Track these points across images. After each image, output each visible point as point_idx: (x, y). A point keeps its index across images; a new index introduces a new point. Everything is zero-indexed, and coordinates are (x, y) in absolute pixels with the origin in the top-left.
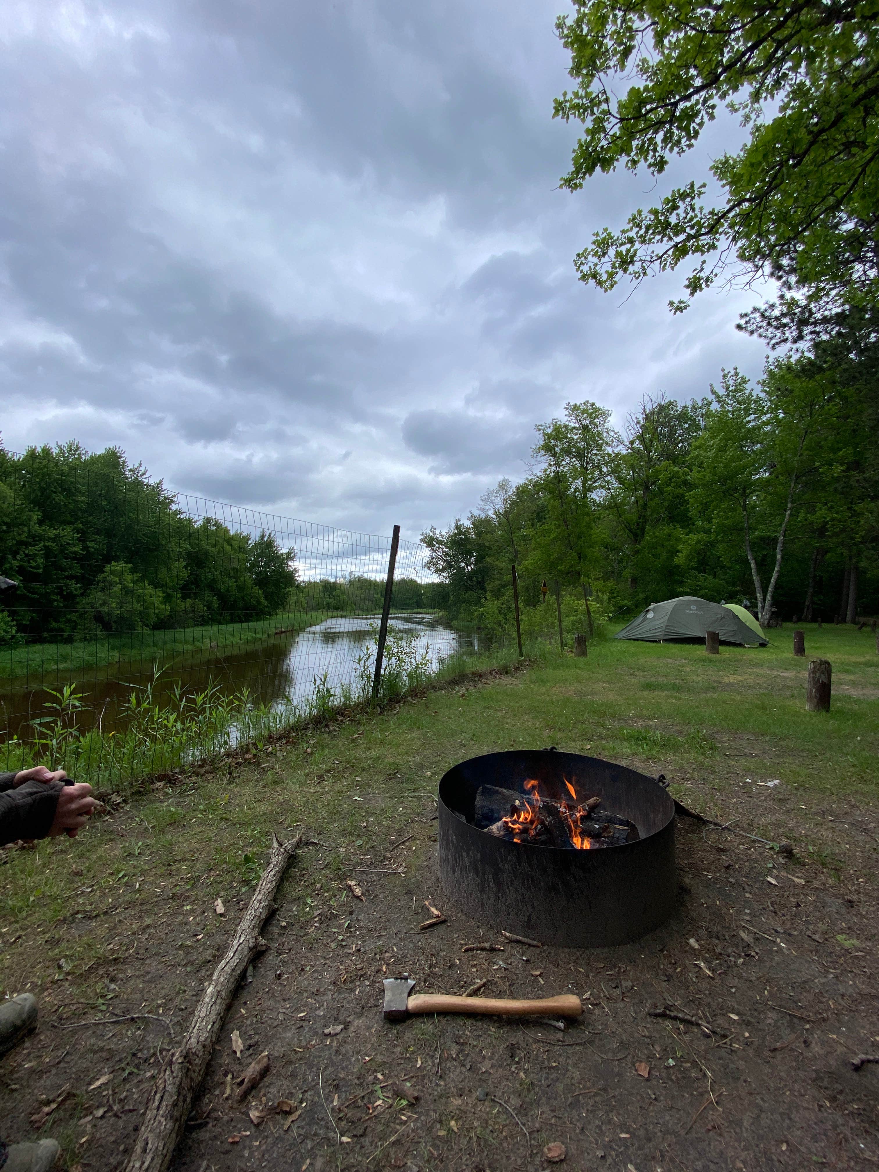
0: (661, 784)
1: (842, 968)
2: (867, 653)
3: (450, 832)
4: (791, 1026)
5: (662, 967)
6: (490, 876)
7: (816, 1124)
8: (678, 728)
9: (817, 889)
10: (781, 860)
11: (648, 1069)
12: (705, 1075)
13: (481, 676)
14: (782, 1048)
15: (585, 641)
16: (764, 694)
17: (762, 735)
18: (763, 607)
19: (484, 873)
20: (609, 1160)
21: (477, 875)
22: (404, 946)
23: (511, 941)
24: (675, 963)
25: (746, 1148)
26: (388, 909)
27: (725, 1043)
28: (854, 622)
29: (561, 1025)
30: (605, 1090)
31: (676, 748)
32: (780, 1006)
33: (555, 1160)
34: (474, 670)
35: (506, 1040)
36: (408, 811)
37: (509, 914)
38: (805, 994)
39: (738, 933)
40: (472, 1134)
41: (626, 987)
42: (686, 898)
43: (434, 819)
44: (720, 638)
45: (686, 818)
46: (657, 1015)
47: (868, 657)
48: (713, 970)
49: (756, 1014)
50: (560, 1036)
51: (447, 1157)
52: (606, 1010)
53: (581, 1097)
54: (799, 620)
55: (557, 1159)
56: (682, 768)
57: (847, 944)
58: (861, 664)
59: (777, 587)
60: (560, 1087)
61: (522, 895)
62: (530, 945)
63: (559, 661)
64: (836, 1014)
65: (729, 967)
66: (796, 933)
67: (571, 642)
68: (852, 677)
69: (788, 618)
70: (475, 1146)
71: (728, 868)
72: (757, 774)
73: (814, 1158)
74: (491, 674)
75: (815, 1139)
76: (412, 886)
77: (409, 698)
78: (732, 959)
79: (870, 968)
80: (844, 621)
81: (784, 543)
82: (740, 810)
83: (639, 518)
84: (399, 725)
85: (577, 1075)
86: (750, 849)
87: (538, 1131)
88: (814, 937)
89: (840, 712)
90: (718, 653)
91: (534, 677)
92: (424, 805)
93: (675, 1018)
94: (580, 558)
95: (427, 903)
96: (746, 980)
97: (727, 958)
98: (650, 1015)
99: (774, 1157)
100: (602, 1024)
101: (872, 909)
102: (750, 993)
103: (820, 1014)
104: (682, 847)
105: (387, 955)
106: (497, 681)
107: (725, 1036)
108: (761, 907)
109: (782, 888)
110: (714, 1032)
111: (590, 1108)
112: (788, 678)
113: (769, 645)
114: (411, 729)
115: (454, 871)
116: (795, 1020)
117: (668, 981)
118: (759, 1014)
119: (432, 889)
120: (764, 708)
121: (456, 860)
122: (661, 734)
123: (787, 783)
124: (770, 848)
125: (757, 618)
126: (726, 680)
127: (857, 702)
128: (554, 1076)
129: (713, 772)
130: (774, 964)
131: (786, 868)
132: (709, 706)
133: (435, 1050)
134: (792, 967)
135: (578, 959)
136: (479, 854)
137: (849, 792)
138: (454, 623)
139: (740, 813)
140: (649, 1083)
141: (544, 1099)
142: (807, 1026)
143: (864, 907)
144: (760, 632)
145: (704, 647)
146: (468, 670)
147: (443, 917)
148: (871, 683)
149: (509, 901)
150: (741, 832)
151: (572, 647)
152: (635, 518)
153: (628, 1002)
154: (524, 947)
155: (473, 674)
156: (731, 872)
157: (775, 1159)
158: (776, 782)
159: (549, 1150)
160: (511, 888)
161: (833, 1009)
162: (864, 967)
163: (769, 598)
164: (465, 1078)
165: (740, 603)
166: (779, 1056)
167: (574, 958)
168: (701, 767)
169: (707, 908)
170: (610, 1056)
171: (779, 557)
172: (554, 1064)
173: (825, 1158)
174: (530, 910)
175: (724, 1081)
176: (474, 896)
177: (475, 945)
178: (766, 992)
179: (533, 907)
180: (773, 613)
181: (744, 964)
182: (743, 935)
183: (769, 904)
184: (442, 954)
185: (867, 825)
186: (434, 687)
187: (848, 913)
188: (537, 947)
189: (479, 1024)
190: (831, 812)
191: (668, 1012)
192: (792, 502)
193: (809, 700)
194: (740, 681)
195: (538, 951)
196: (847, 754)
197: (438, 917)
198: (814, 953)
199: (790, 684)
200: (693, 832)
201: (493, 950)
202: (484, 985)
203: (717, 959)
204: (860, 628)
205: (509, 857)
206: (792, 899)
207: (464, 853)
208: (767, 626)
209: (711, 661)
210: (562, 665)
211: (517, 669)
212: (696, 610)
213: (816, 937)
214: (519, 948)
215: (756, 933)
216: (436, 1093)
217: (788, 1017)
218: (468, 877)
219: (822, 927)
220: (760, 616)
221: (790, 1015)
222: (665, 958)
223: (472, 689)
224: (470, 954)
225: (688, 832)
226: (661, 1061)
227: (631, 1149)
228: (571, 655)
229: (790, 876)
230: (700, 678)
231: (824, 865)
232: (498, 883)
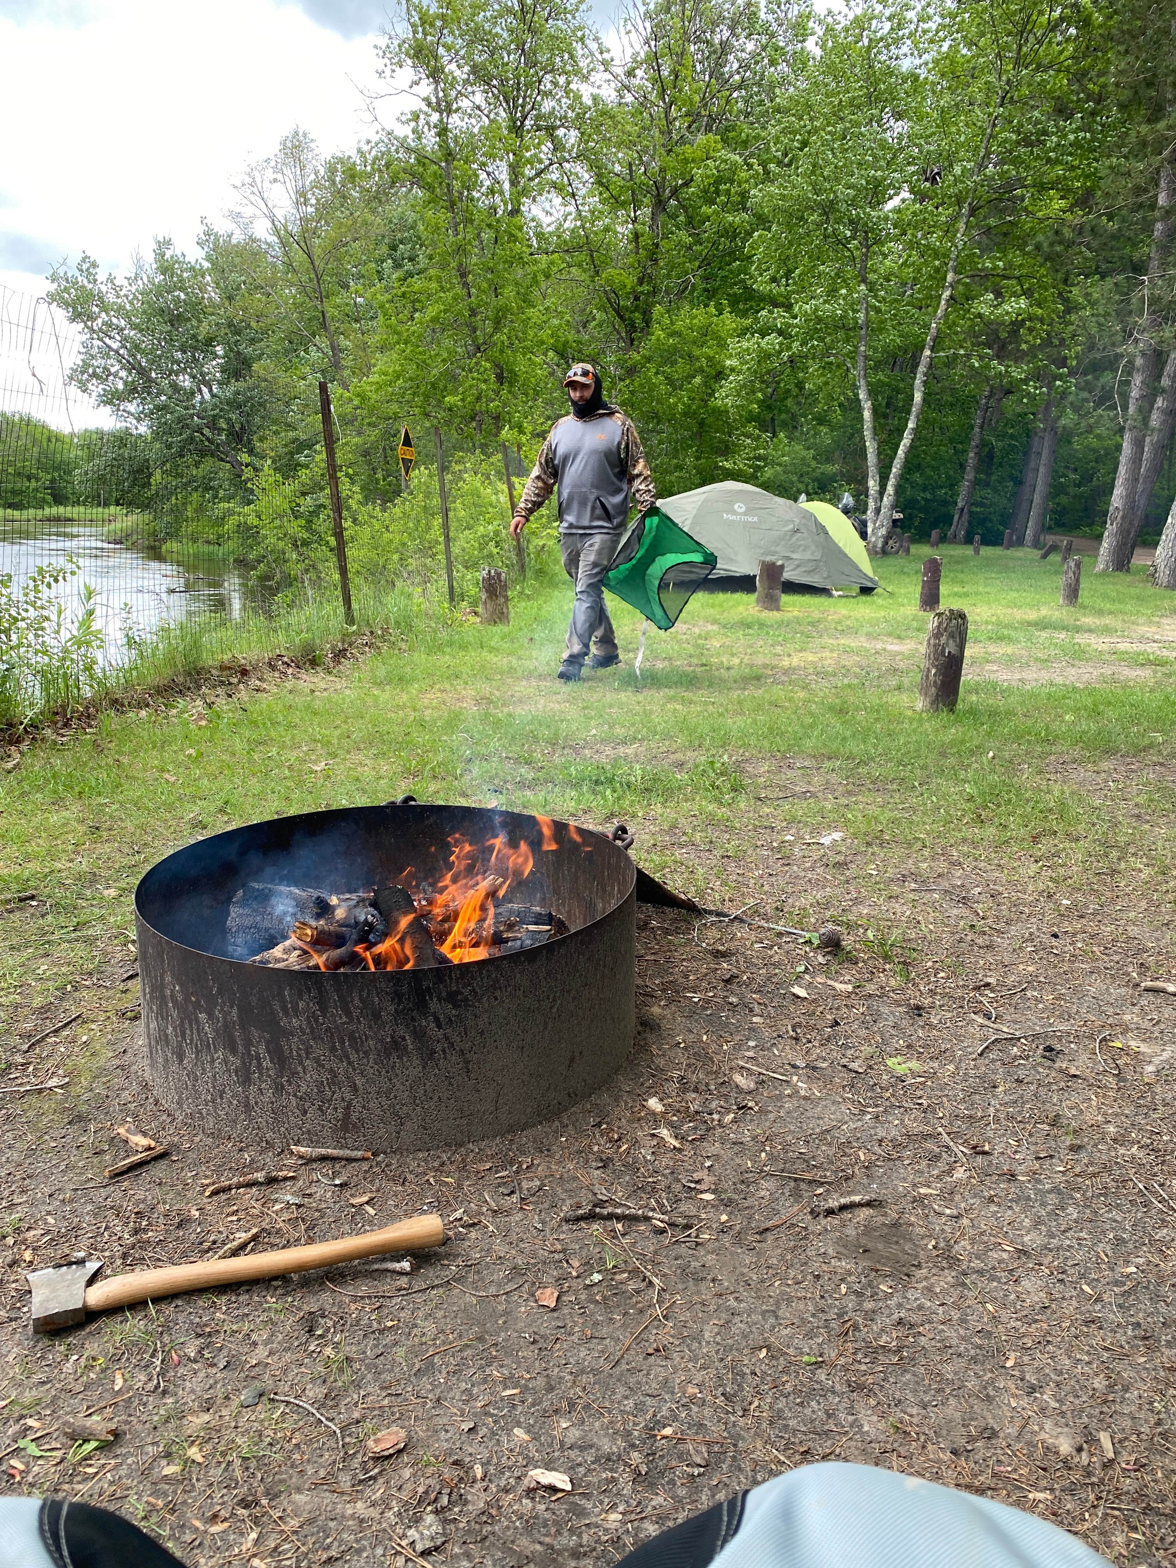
0: (619, 843)
1: (888, 1103)
2: (1044, 604)
3: (168, 978)
4: (796, 1194)
5: (596, 1148)
6: (262, 1049)
7: (813, 1315)
8: (679, 756)
9: (870, 995)
10: (821, 959)
11: (556, 1294)
12: (651, 1283)
13: (244, 672)
14: (778, 1226)
15: (505, 588)
16: (849, 686)
17: (830, 758)
18: (878, 511)
19: (248, 1043)
20: (483, 1431)
21: (234, 1051)
22: (73, 1211)
23: (310, 1161)
24: (620, 1139)
25: (703, 1368)
26: (27, 1157)
27: (688, 1236)
28: (1036, 544)
29: (406, 1265)
30: (481, 1339)
31: (669, 793)
32: (783, 1171)
33: (386, 1453)
34: (227, 657)
35: (299, 1309)
36: (64, 969)
37: (305, 1113)
38: (824, 1148)
39: (731, 1079)
40: (233, 1457)
41: (528, 1190)
42: (651, 1037)
43: (131, 977)
44: (787, 575)
45: (668, 910)
46: (579, 1219)
47: (1044, 611)
48: (682, 1138)
49: (743, 1187)
50: (403, 1281)
51: (184, 1502)
52: (491, 1228)
53: (436, 1359)
54: (943, 539)
55: (391, 1451)
56: (673, 826)
57: (901, 1070)
58: (1029, 624)
59: (910, 466)
60: (401, 1352)
61: (331, 1070)
62: (350, 1160)
63: (443, 635)
64: (867, 1167)
65: (708, 1130)
66: (824, 1065)
67: (474, 591)
68: (1009, 650)
69: (922, 536)
70: (238, 1473)
71: (728, 981)
72: (806, 824)
73: (806, 1358)
74: (272, 667)
75: (810, 1335)
76: (84, 1108)
77: (48, 732)
78: (716, 1116)
79: (929, 1098)
80: (1020, 542)
81: (930, 366)
82: (766, 888)
83: (641, 282)
84: (24, 794)
85: (430, 1328)
86: (772, 947)
87: (358, 1422)
88: (852, 1066)
89: (973, 712)
90: (778, 609)
91: (381, 672)
92: (105, 953)
93: (610, 1217)
94: (500, 378)
95: (121, 1131)
96: (734, 1143)
97: (707, 1117)
98: (567, 1221)
99: (745, 1369)
100: (481, 1250)
101: (949, 1015)
102: (738, 1161)
103: (843, 1171)
104: (653, 958)
105: (32, 1233)
106: (289, 685)
107: (688, 1227)
108: (775, 1035)
109: (814, 1001)
110: (670, 1225)
111: (451, 1368)
112: (899, 653)
113: (878, 590)
114: (58, 802)
115: (181, 1057)
116: (803, 1186)
117: (604, 1167)
118: (748, 1186)
119: (132, 1106)
120: (841, 711)
121: (183, 1035)
122: (643, 770)
123: (855, 836)
124: (806, 942)
125: (863, 535)
126: (786, 663)
127: (1006, 692)
128: (389, 1339)
129: (729, 829)
130: (782, 1114)
131: (825, 969)
132: (742, 713)
133: (153, 1356)
134: (809, 1114)
135: (443, 1164)
136: (235, 1011)
137: (952, 841)
138: (172, 545)
139: (765, 893)
140: (555, 1314)
141: (369, 1376)
142: (820, 1191)
143: (936, 1014)
144: (866, 565)
145: (753, 597)
146: (209, 660)
147: (160, 1149)
148: (1036, 659)
149: (304, 1088)
150: (763, 923)
151: (474, 604)
152: (630, 281)
153: (530, 1211)
154: (337, 1166)
155: (223, 668)
156: (734, 987)
157: (748, 1371)
158: (837, 836)
159: (377, 1441)
160: (307, 1063)
161: (864, 1162)
162: (920, 1098)
163: (890, 489)
164: (216, 1383)
165: (834, 500)
166: (770, 1237)
167: (436, 1164)
168: (712, 822)
169: (685, 1048)
170: (493, 1290)
171: (918, 397)
172: (389, 1324)
173: (820, 1356)
174: (348, 1096)
175: (680, 1286)
176: (229, 1094)
177: (235, 1180)
178: (763, 1155)
179: (354, 1088)
180: (895, 522)
181: (734, 1121)
182: (738, 1079)
183: (789, 1028)
184: (161, 1208)
185: (968, 891)
186: (116, 704)
187: (912, 1025)
188: (364, 1159)
189: (244, 1298)
190: (914, 876)
191: (598, 1210)
192: (956, 272)
193: (924, 691)
194: (812, 662)
195: (365, 1166)
196: (965, 781)
197: (149, 1149)
198: (847, 1089)
199: (902, 665)
200: (677, 931)
201: (271, 1181)
202: (255, 1238)
203: (690, 1121)
204: (1044, 556)
205: (301, 1005)
206: (829, 1017)
207: (202, 1016)
208: (879, 553)
209: (762, 625)
210: (451, 644)
211: (340, 655)
212: (745, 514)
213: (854, 1066)
214: (327, 1168)
215: (760, 1074)
216: (156, 1418)
217: (792, 1184)
218: (213, 1061)
219: (867, 1050)
220: (869, 530)
221: (796, 1180)
222: (602, 1136)
223: (222, 703)
224: (223, 1197)
225: (667, 932)
226: (579, 1280)
227: (520, 1409)
228: (473, 619)
229: (830, 982)
230: (736, 661)
231: (887, 958)
232: (280, 1059)
